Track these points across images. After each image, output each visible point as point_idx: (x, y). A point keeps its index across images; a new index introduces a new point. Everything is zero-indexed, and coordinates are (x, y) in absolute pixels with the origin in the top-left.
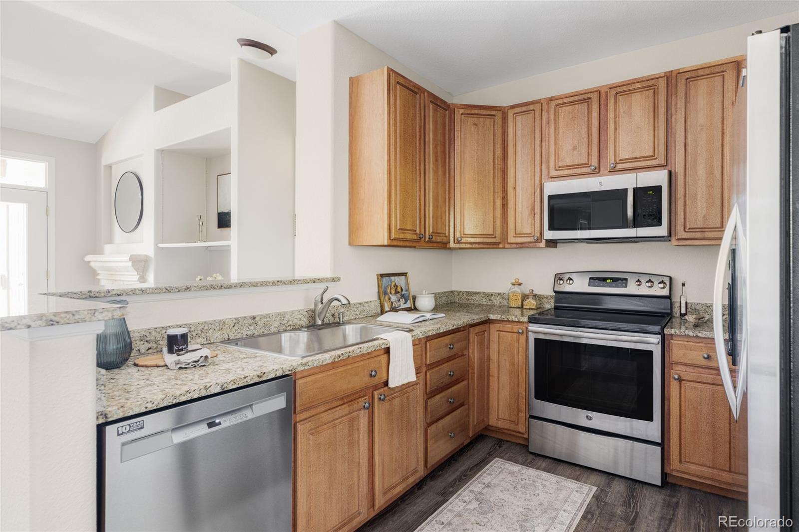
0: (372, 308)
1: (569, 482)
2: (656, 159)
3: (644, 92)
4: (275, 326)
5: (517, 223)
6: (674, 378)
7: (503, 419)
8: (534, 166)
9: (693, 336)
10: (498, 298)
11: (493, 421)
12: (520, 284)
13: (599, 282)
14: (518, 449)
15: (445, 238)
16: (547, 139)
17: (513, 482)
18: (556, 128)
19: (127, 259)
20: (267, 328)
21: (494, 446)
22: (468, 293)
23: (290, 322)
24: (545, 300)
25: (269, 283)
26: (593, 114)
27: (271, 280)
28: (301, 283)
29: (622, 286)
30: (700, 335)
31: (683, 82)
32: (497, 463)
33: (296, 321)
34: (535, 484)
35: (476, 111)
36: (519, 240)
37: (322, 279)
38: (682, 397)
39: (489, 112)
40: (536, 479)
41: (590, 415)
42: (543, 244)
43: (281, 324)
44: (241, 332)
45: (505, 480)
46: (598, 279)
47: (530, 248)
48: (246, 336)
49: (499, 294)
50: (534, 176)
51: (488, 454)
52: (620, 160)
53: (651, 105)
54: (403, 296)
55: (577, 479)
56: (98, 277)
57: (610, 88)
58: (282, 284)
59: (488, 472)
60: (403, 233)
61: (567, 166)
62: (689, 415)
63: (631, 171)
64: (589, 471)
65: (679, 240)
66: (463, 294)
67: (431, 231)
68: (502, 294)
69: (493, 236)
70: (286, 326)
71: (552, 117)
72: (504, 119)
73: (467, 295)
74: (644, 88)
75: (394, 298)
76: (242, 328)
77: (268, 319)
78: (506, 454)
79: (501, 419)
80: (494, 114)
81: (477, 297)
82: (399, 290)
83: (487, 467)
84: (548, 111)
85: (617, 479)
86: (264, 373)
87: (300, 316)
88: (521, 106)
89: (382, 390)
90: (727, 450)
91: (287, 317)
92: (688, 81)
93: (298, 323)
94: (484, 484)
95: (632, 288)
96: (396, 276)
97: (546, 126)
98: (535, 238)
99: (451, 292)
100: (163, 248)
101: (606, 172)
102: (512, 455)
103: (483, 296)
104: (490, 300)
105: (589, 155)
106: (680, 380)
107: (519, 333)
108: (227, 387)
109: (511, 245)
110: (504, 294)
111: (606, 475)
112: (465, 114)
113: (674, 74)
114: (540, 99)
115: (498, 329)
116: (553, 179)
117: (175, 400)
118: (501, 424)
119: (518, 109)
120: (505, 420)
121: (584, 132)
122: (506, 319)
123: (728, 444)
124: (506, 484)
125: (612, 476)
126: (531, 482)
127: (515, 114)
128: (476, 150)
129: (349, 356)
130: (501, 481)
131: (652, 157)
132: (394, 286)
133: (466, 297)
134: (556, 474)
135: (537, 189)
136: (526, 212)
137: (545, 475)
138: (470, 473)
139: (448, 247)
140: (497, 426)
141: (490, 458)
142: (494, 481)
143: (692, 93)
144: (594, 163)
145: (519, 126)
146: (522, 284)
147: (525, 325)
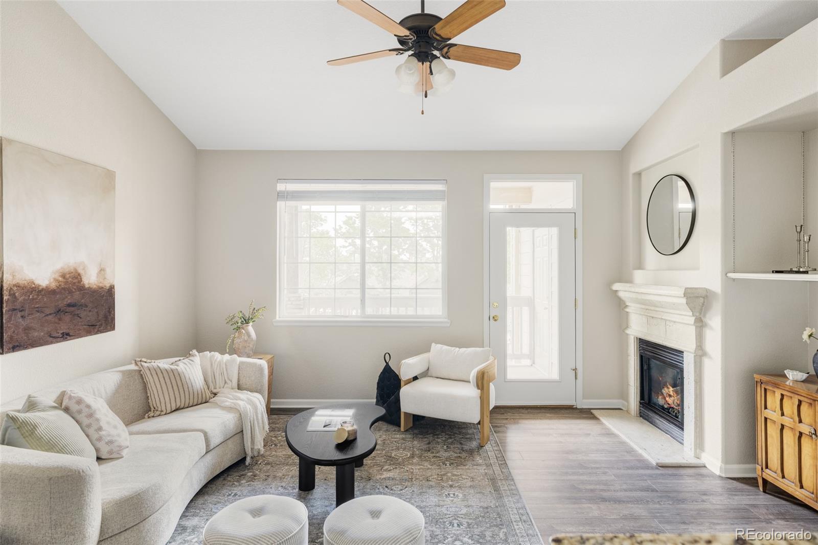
19: (681, 292)
56: (627, 310)
100: (734, 280)
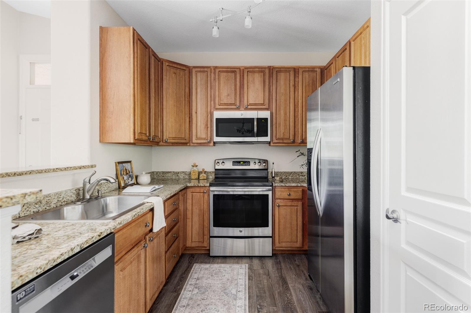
0: (113, 185)
1: (235, 265)
2: (265, 105)
3: (260, 73)
4: (54, 202)
5: (198, 132)
6: (277, 206)
7: (195, 242)
8: (207, 101)
9: (284, 186)
10: (182, 175)
11: (189, 244)
12: (197, 166)
13: (237, 163)
14: (203, 256)
15: (159, 139)
16: (214, 88)
17: (210, 273)
18: (219, 84)
20: (48, 205)
21: (190, 258)
22: (163, 173)
23: (65, 199)
24: (209, 174)
25: (51, 170)
26: (237, 80)
27: (52, 168)
28: (72, 170)
29: (247, 165)
30: (287, 185)
31: (275, 72)
32: (196, 266)
33: (68, 198)
34: (220, 271)
35: (175, 66)
36: (199, 141)
37: (85, 166)
38: (280, 213)
39: (182, 68)
40: (220, 269)
41: (241, 230)
42: (212, 144)
43: (58, 201)
44: (30, 210)
45: (205, 273)
46: (237, 162)
47: (205, 146)
48: (33, 213)
49: (183, 172)
50: (207, 107)
51: (189, 263)
52: (250, 104)
53: (263, 80)
54: (130, 176)
55: (238, 263)
57: (245, 68)
58: (59, 170)
59: (194, 272)
60: (141, 135)
61: (225, 104)
62: (282, 221)
63: (254, 110)
64: (241, 258)
65: (274, 143)
66: (160, 173)
67: (153, 135)
68: (185, 172)
69: (184, 139)
70: (61, 202)
71: (217, 77)
72: (190, 73)
73: (163, 174)
74: (260, 71)
75: (125, 178)
76: (30, 206)
77: (49, 198)
78: (199, 260)
79: (194, 242)
80: (185, 69)
81: (169, 175)
82: (128, 172)
83: (192, 270)
84: (215, 73)
85: (253, 258)
86: (102, 233)
87: (71, 194)
88: (200, 68)
89: (150, 234)
90: (296, 233)
91: (63, 195)
92: (277, 72)
93: (70, 199)
94: (195, 279)
95: (252, 166)
96: (126, 163)
97: (213, 81)
98: (208, 141)
99: (153, 172)
101: (243, 109)
102: (202, 260)
103: (173, 174)
104: (177, 176)
105: (235, 99)
106: (279, 206)
107: (205, 192)
108: (83, 247)
109: (194, 144)
110: (186, 172)
111: (248, 258)
112: (169, 66)
113: (272, 68)
114: (210, 66)
115: (192, 192)
116: (217, 110)
117: (55, 263)
118: (193, 245)
119: (198, 69)
120: (196, 242)
121: (233, 87)
122: (197, 186)
123: (296, 230)
124: (207, 275)
125: (251, 257)
126: (218, 270)
127: (196, 71)
128: (175, 88)
129: (138, 215)
130: (203, 275)
131: (263, 104)
132: (125, 170)
133: (162, 175)
134: (228, 263)
135: (209, 114)
136: (203, 126)
137: (223, 265)
138: (184, 275)
139: (159, 144)
140: (191, 246)
141: (191, 265)
142: (200, 275)
143: (279, 78)
144: (238, 104)
145: (199, 78)
146: (198, 166)
147: (207, 188)
